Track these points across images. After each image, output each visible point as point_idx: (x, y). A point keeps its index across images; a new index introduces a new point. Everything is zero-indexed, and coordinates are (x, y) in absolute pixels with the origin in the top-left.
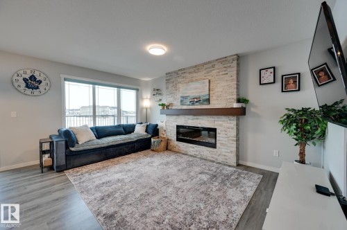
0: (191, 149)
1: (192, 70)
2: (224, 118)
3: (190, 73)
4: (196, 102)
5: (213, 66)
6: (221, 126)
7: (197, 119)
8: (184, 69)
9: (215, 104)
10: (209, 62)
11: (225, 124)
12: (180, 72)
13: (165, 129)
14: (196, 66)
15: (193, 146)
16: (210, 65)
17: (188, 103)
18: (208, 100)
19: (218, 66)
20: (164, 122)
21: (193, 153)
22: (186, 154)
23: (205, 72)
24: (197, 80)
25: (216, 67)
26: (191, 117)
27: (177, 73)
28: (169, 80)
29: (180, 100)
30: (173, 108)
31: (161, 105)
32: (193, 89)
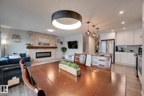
1: (44, 34)
2: (53, 49)
3: (42, 35)
4: (46, 45)
5: (50, 36)
6: (52, 51)
8: (40, 33)
9: (51, 46)
10: (49, 34)
14: (45, 34)
15: (44, 58)
17: (42, 45)
18: (49, 44)
21: (44, 60)
24: (45, 38)
25: (51, 36)
27: (37, 33)
28: (31, 34)
29: (38, 43)
30: (34, 46)
31: (27, 44)
32: (44, 41)
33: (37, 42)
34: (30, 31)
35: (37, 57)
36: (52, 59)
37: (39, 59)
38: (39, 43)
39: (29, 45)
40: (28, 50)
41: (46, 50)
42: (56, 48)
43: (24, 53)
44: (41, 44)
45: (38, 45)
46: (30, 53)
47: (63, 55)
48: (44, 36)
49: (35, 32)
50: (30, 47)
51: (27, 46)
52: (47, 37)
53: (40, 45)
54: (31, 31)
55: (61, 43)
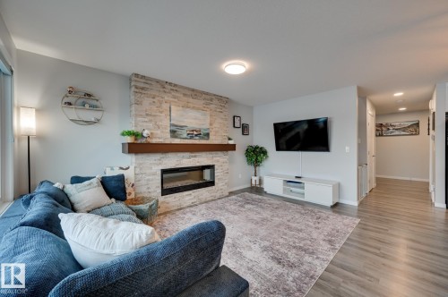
0: (187, 198)
1: (189, 93)
2: (220, 153)
3: (185, 95)
4: (196, 135)
5: (212, 100)
6: (218, 161)
7: (195, 157)
8: (175, 85)
9: (214, 140)
10: (207, 94)
11: (221, 160)
12: (169, 87)
13: (133, 182)
14: (193, 90)
15: (190, 192)
16: (208, 97)
17: (185, 136)
18: (208, 135)
19: (215, 101)
20: (132, 168)
21: (189, 203)
22: (181, 209)
23: (203, 102)
24: (193, 108)
26: (187, 154)
27: (163, 85)
28: (143, 89)
29: (169, 129)
30: (154, 141)
31: (130, 134)
32: (192, 118)
33: (166, 123)
34: (137, 75)
35: (165, 192)
36: (218, 195)
37: (173, 199)
38: (174, 128)
39: (136, 135)
40: (131, 160)
41: (196, 159)
42: (233, 147)
43: (117, 172)
44: (179, 132)
45: (169, 135)
46: (138, 170)
47: (254, 178)
48: (191, 100)
49: (158, 81)
50: (138, 146)
51: (129, 139)
52: (200, 103)
53: (176, 137)
54: (143, 77)
55: (245, 129)
